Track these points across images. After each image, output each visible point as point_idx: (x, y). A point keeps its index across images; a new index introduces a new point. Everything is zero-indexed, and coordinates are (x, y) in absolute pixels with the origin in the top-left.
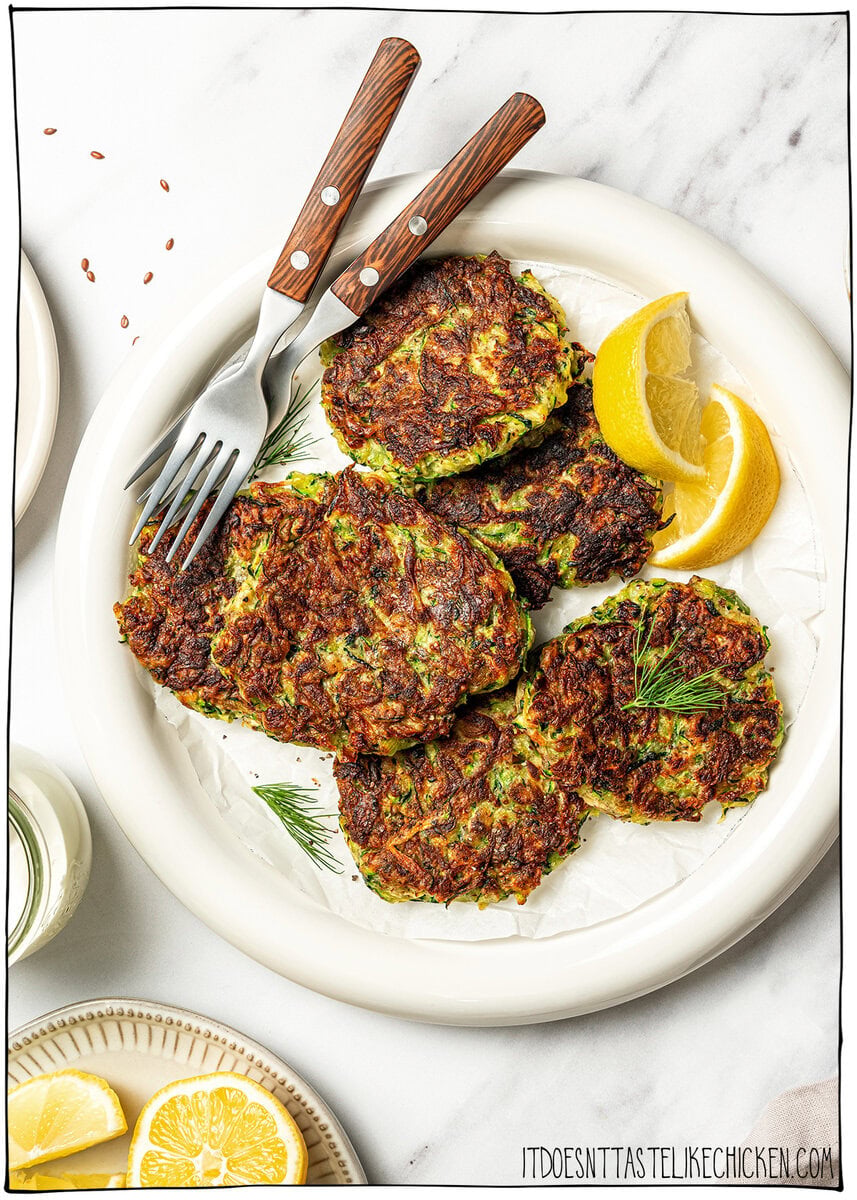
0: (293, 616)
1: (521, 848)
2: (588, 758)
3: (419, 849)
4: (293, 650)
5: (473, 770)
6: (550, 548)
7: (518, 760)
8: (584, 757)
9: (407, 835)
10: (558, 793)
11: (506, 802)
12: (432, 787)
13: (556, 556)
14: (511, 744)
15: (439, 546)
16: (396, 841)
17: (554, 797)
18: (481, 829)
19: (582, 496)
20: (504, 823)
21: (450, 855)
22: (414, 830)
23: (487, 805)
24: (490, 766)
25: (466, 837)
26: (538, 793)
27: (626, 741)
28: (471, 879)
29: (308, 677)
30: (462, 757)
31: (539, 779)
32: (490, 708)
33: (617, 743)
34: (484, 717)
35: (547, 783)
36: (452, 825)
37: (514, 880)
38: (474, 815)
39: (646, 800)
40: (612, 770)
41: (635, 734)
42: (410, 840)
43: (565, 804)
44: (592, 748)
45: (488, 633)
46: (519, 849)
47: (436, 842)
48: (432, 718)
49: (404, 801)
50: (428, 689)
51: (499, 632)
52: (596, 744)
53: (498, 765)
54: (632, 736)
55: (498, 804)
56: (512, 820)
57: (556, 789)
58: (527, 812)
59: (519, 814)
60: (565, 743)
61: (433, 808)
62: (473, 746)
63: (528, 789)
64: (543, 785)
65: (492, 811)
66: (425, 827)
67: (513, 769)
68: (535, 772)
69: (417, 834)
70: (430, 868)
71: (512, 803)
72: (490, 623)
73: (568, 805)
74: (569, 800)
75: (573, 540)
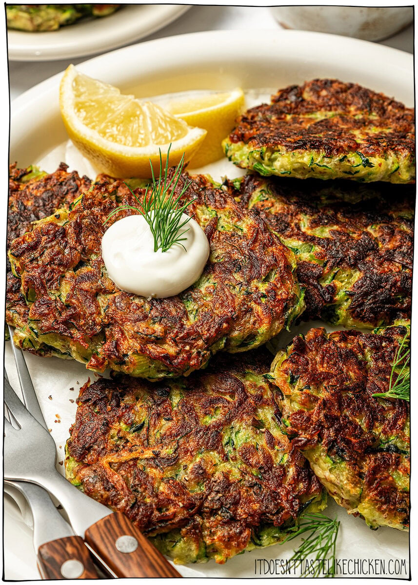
0: (93, 238)
1: (236, 503)
2: (331, 419)
3: (132, 472)
4: (81, 264)
5: (209, 421)
6: (336, 274)
7: (257, 425)
8: (326, 416)
9: (125, 456)
10: (288, 467)
11: (235, 459)
12: (165, 425)
13: (338, 284)
14: (255, 410)
15: (239, 224)
16: (113, 458)
17: (284, 470)
18: (202, 475)
19: (378, 245)
20: (226, 476)
21: (161, 488)
22: (134, 455)
23: (215, 456)
24: (228, 421)
25: (183, 476)
26: (268, 459)
27: (371, 426)
28: (175, 515)
29: (86, 286)
30: (203, 407)
31: (273, 448)
32: (244, 375)
33: (362, 422)
34: (236, 380)
35: (280, 455)
36: (174, 462)
37: (219, 533)
38: (198, 460)
39: (379, 484)
40: (351, 441)
41: (381, 424)
42: (126, 462)
43: (294, 478)
44: (336, 413)
45: (263, 288)
46: (233, 504)
47: (153, 472)
48: (187, 348)
49: (134, 431)
50: (192, 321)
51: (274, 290)
52: (341, 413)
53: (236, 423)
54: (377, 424)
55: (226, 458)
56: (236, 475)
57: (288, 461)
58: (252, 474)
59: (243, 473)
60: (310, 400)
61: (161, 442)
62: (218, 399)
63: (260, 453)
64: (276, 455)
65: (217, 461)
66: (146, 456)
67: (250, 431)
68: (272, 441)
69: (136, 460)
70: (136, 491)
71: (239, 462)
72: (267, 279)
73: (296, 481)
74: (298, 475)
75: (357, 275)
